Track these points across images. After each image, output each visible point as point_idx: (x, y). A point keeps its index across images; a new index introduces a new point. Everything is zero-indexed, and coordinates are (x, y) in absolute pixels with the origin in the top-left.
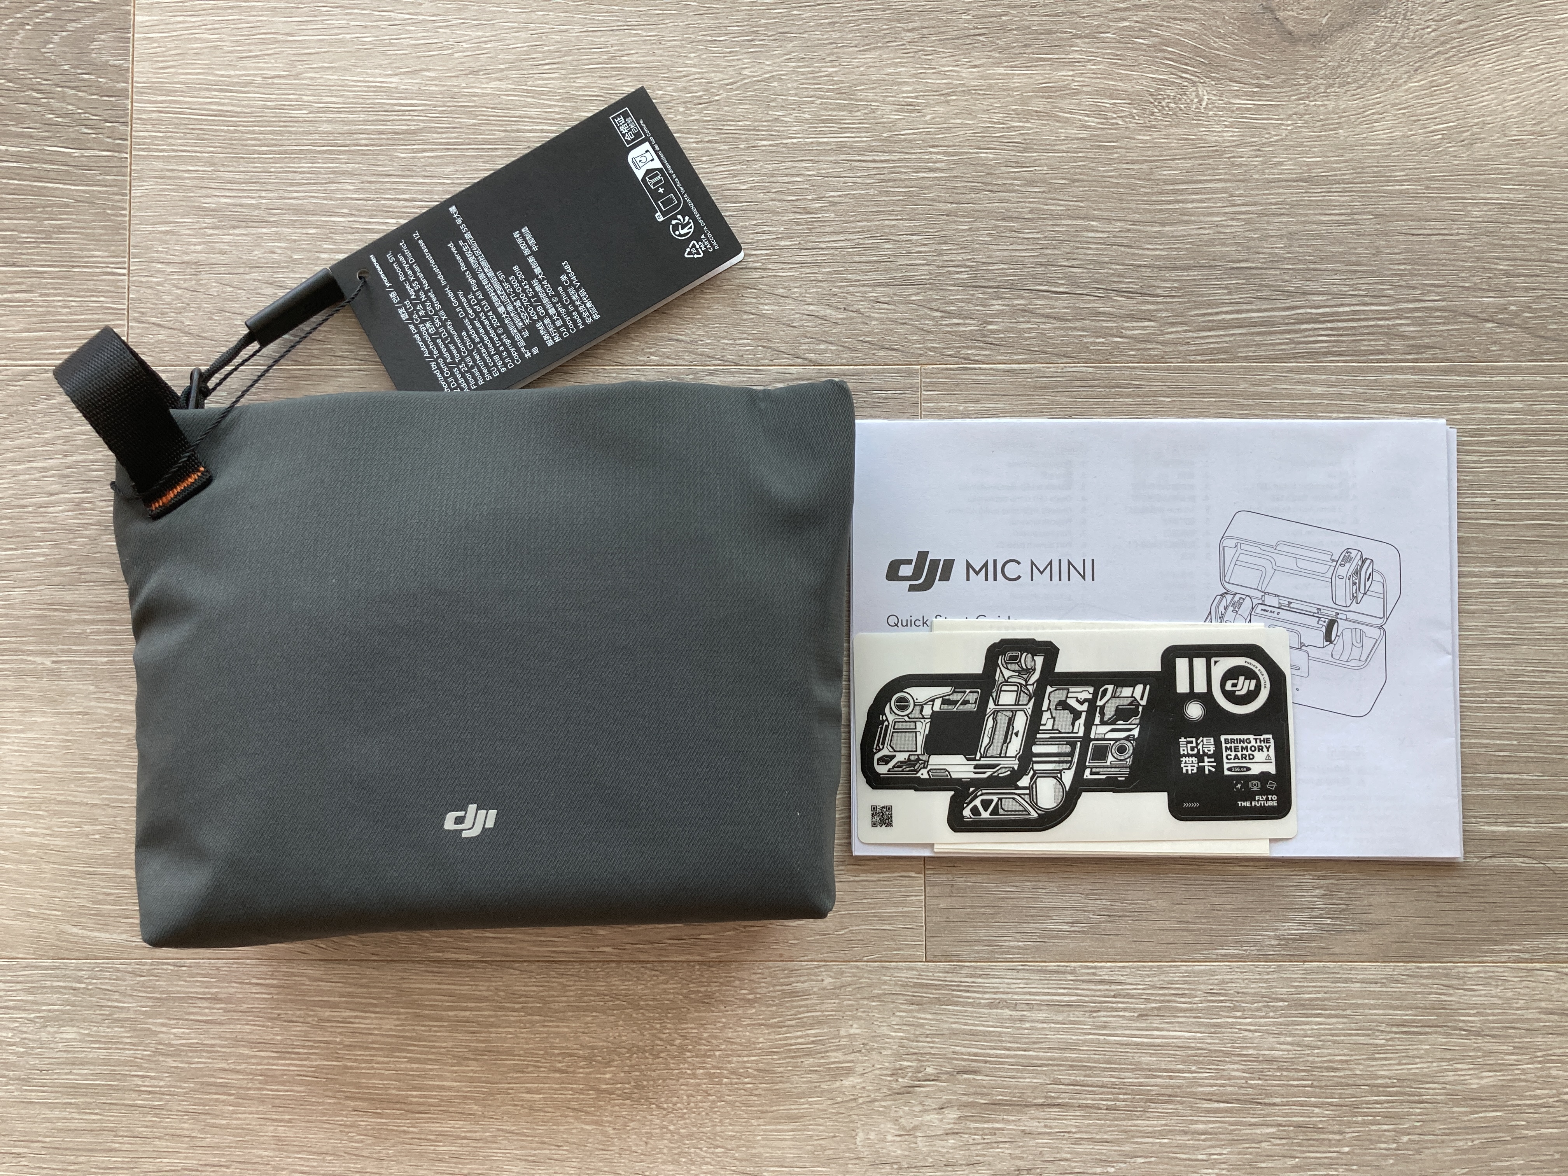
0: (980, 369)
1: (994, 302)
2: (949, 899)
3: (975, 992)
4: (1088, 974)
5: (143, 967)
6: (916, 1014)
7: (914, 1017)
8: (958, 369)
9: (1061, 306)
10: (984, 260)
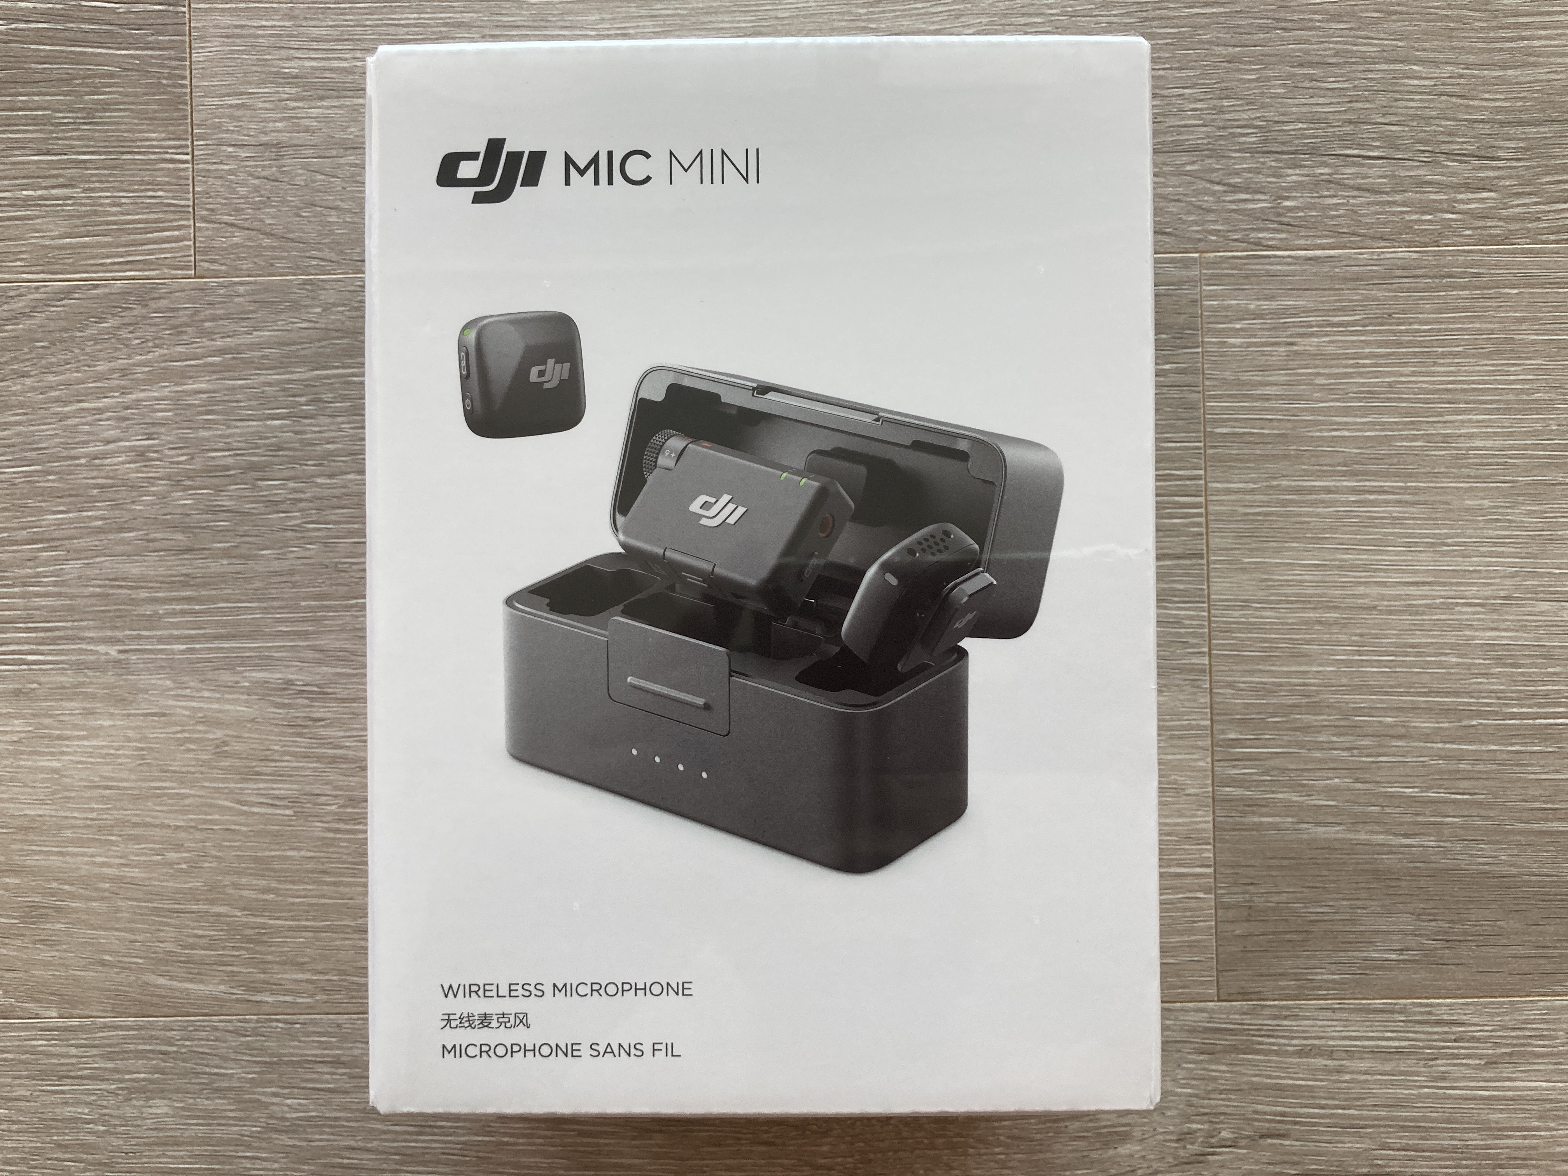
0: (1275, 256)
1: (1290, 171)
2: (1246, 924)
3: (1281, 1037)
4: (1422, 1013)
5: (247, 1025)
6: (1207, 1066)
7: (1204, 1069)
8: (1247, 257)
9: (1376, 174)
10: (1276, 119)
